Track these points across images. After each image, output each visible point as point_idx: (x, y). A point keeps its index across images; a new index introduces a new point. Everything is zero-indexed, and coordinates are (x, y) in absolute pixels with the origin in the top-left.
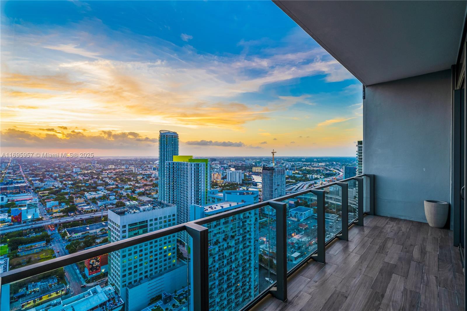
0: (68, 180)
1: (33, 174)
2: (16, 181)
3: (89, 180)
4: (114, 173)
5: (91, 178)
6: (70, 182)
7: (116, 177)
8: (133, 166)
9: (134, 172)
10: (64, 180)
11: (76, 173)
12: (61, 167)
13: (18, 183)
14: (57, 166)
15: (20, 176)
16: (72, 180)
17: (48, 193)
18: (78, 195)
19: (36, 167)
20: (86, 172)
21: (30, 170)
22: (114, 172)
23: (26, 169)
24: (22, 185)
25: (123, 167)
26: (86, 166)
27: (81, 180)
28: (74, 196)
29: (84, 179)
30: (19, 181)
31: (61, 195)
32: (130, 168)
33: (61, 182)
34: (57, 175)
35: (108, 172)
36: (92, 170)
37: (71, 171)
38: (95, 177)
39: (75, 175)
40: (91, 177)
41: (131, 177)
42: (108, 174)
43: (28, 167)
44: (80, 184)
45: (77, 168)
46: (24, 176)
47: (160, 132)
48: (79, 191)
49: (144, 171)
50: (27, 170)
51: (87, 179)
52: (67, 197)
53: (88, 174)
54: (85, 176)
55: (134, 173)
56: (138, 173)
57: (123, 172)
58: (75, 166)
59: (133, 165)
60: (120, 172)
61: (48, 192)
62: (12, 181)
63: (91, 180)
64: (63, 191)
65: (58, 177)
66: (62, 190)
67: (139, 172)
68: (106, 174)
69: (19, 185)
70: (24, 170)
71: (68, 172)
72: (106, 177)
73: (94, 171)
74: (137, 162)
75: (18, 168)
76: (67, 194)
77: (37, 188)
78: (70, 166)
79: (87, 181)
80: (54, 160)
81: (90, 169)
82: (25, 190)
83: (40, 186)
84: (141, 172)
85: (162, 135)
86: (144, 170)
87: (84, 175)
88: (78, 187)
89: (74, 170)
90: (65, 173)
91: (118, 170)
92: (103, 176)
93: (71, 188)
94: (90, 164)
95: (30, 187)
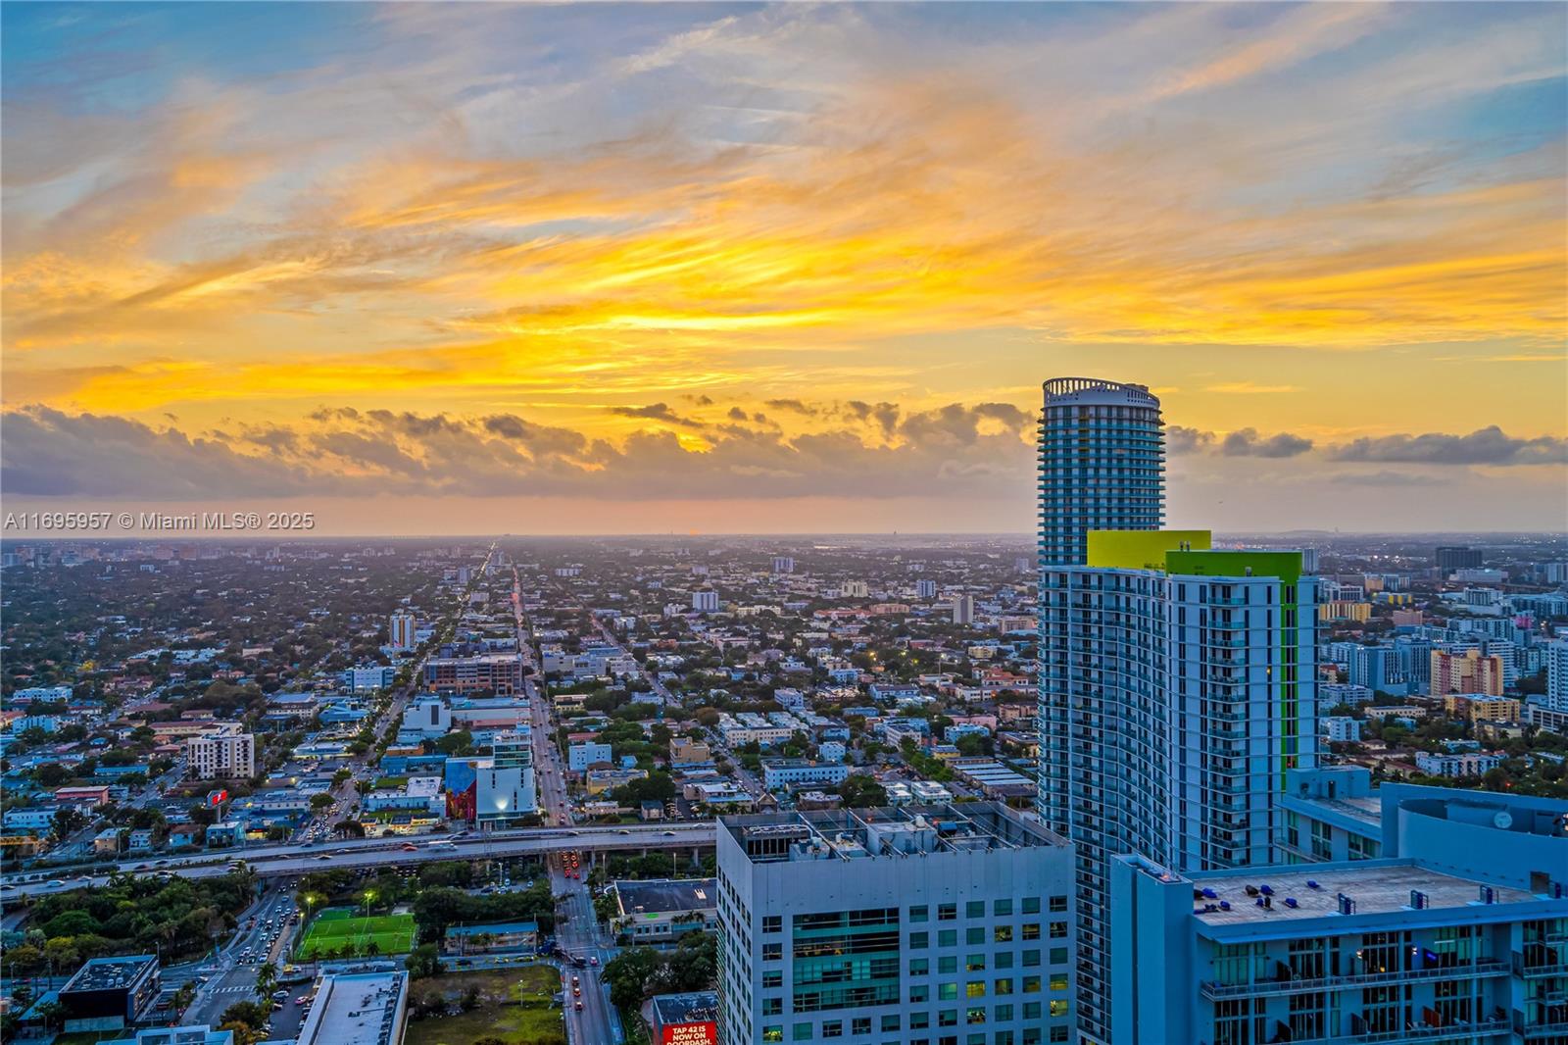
0: (669, 648)
1: (547, 613)
2: (487, 641)
3: (751, 654)
4: (861, 622)
5: (757, 643)
6: (672, 659)
7: (871, 646)
8: (961, 587)
9: (957, 620)
10: (655, 649)
11: (703, 616)
12: (651, 585)
13: (494, 649)
14: (639, 579)
15: (506, 620)
16: (680, 651)
17: (584, 701)
18: (691, 724)
19: (565, 581)
20: (743, 611)
21: (543, 596)
22: (862, 616)
23: (531, 592)
24: (502, 658)
25: (908, 593)
26: (749, 581)
27: (716, 651)
28: (673, 726)
29: (728, 645)
30: (500, 642)
31: (631, 716)
32: (941, 598)
33: (640, 655)
34: (631, 622)
35: (834, 614)
36: (768, 604)
37: (684, 607)
38: (774, 640)
39: (698, 628)
40: (759, 637)
41: (938, 649)
42: (834, 624)
43: (539, 583)
44: (709, 672)
45: (709, 590)
46: (520, 619)
47: (1047, 392)
48: (700, 706)
49: (1012, 618)
50: (533, 597)
51: (742, 647)
52: (647, 725)
53: (748, 620)
54: (737, 633)
55: (960, 627)
56: (980, 625)
57: (907, 621)
58: (706, 584)
59: (961, 582)
60: (890, 617)
61: (584, 696)
62: (476, 640)
63: (756, 650)
64: (637, 697)
65: (631, 631)
66: (636, 694)
67: (984, 620)
68: (826, 626)
69: (494, 659)
70: (525, 595)
71: (674, 608)
72: (819, 643)
73: (777, 610)
74: (982, 566)
75: (507, 587)
76: (650, 711)
77: (550, 676)
78: (686, 581)
79: (741, 655)
80: (635, 553)
81: (760, 602)
82: (511, 684)
83: (563, 668)
84: (993, 621)
85: (1054, 408)
86: (1013, 609)
87: (732, 624)
88: (699, 683)
89: (696, 604)
90: (662, 612)
91: (880, 609)
92: (807, 635)
93: (671, 686)
94: (766, 574)
95: (528, 671)
